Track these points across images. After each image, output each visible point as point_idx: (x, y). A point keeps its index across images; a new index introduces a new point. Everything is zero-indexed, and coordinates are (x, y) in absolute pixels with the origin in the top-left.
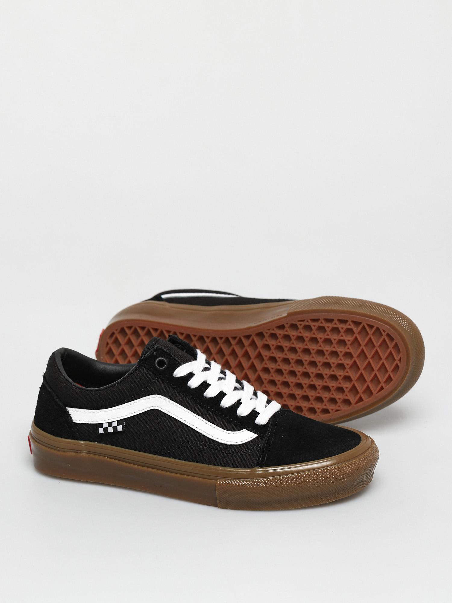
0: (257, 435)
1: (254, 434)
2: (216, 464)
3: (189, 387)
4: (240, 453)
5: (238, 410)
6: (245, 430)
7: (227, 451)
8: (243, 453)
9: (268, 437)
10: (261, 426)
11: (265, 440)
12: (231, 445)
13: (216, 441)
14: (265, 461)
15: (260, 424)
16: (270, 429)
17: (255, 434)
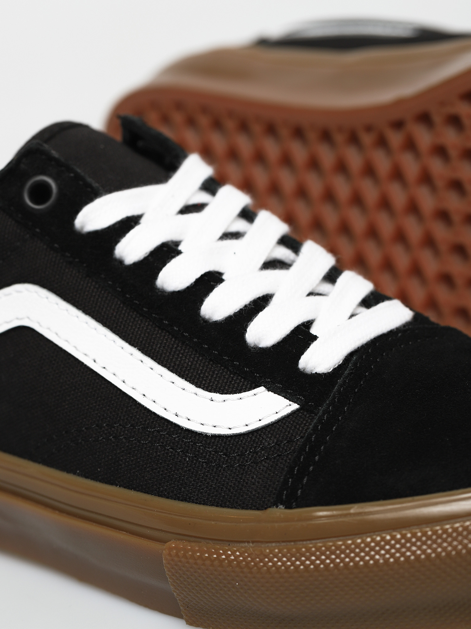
0: (295, 406)
1: (287, 402)
2: (168, 493)
3: (121, 262)
4: (239, 461)
5: (248, 330)
6: (262, 388)
7: (202, 454)
8: (247, 461)
9: (326, 412)
10: (317, 376)
11: (315, 421)
12: (214, 437)
13: (171, 423)
14: (302, 488)
15: (314, 372)
16: (341, 386)
17: (291, 403)
